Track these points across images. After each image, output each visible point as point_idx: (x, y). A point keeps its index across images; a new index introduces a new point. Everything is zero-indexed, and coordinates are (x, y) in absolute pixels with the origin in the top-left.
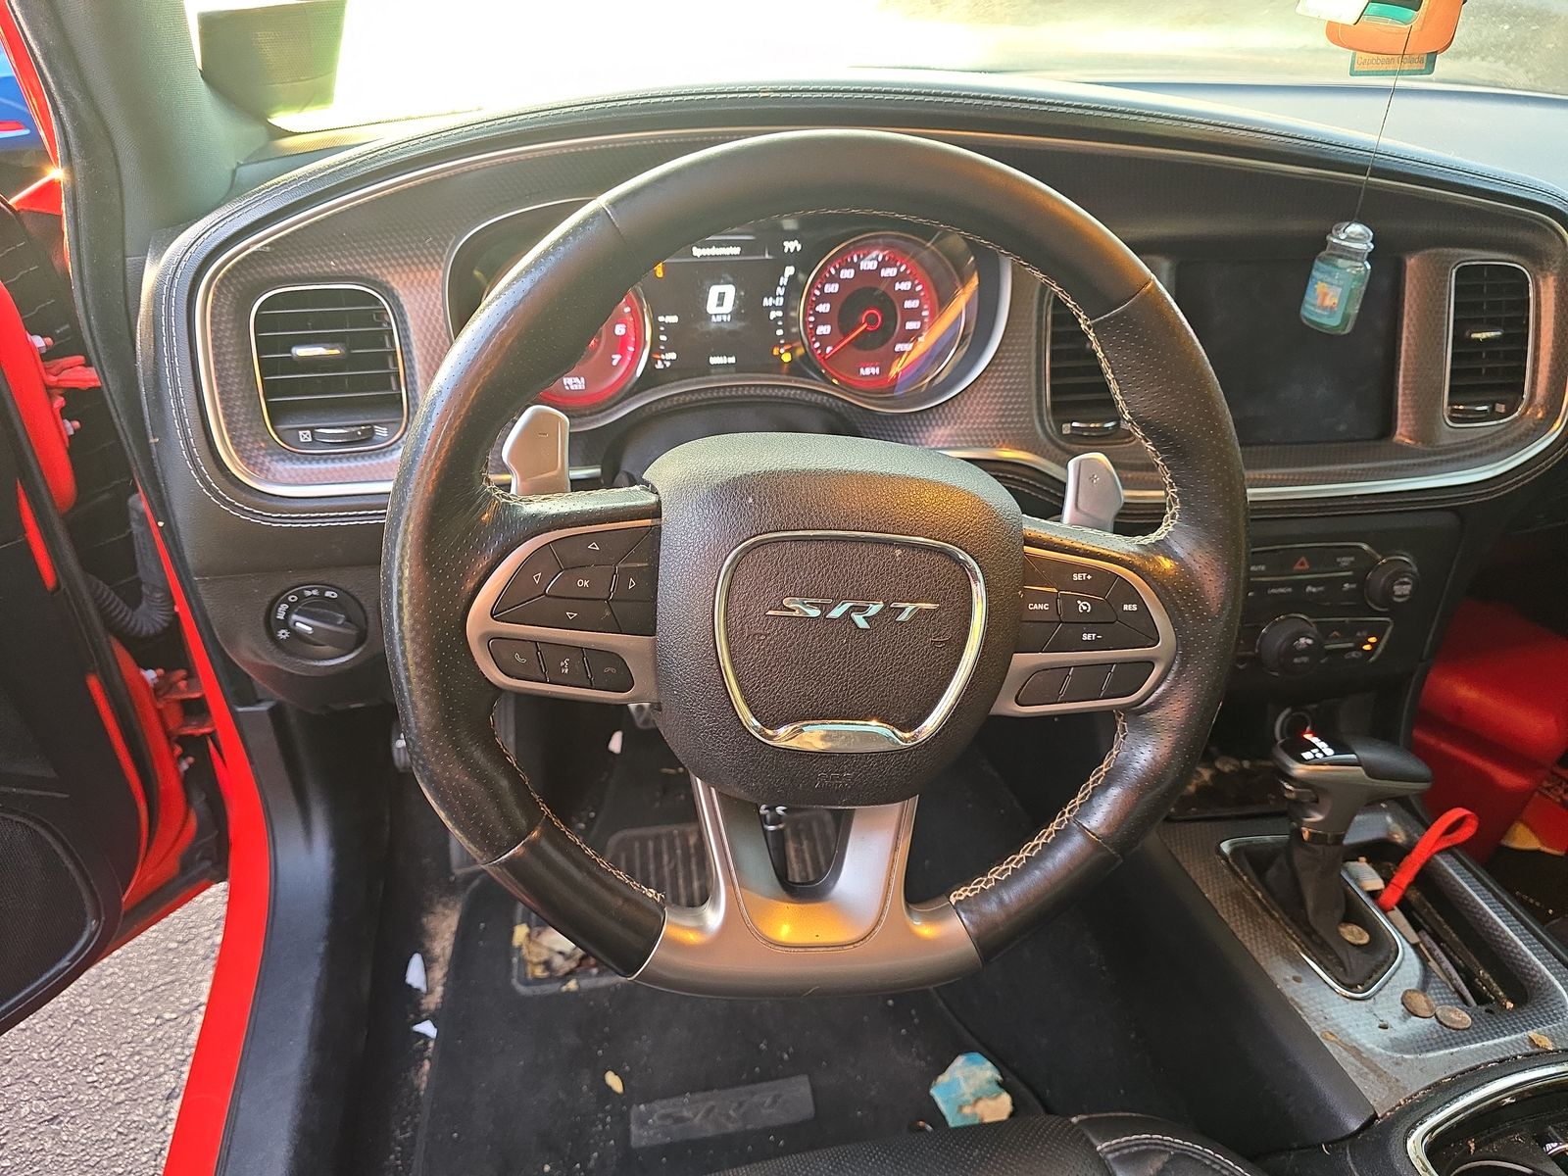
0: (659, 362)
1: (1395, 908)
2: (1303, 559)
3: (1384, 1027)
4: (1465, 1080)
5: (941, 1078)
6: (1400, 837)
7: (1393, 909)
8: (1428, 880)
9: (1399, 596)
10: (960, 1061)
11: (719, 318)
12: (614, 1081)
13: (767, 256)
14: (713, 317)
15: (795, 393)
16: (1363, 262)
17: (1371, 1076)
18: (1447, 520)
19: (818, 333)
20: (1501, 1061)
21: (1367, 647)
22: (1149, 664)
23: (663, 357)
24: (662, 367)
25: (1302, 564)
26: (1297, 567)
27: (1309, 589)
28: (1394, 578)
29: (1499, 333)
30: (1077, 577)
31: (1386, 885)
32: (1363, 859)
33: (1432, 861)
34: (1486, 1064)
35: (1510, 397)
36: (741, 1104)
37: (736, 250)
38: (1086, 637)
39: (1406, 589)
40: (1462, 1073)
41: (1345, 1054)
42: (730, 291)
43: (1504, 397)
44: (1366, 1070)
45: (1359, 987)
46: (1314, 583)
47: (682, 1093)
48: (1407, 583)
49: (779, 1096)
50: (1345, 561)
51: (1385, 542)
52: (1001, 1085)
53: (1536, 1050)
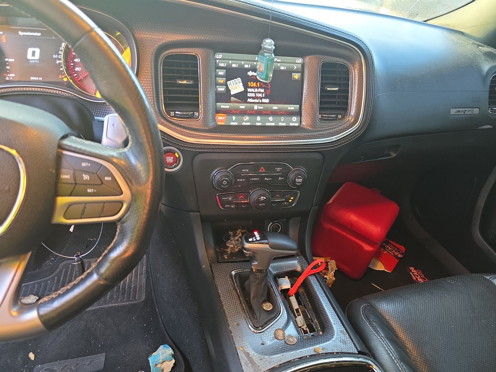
0: (7, 77)
1: (294, 295)
2: (262, 168)
3: (263, 344)
4: (285, 365)
5: (154, 354)
6: (299, 269)
7: (293, 296)
8: (306, 285)
9: (298, 183)
10: (161, 347)
11: (33, 61)
12: (32, 356)
13: (53, 38)
14: (31, 61)
15: (56, 92)
16: (271, 54)
17: (250, 365)
18: (318, 156)
19: (76, 70)
20: (301, 358)
21: (290, 201)
22: (121, 203)
23: (9, 75)
24: (9, 79)
25: (262, 170)
26: (260, 171)
27: (266, 179)
28: (296, 176)
29: (338, 89)
30: (84, 164)
31: (291, 287)
32: (287, 277)
33: (307, 278)
34: (294, 360)
35: (343, 112)
36: (77, 365)
37: (39, 34)
38: (89, 191)
39: (301, 180)
40: (284, 363)
41: (243, 355)
42: (38, 51)
43: (340, 112)
44: (249, 362)
45: (260, 328)
46: (267, 177)
47: (56, 360)
48: (301, 178)
49: (93, 361)
50: (279, 169)
51: (295, 163)
52: (173, 356)
53: (316, 353)
